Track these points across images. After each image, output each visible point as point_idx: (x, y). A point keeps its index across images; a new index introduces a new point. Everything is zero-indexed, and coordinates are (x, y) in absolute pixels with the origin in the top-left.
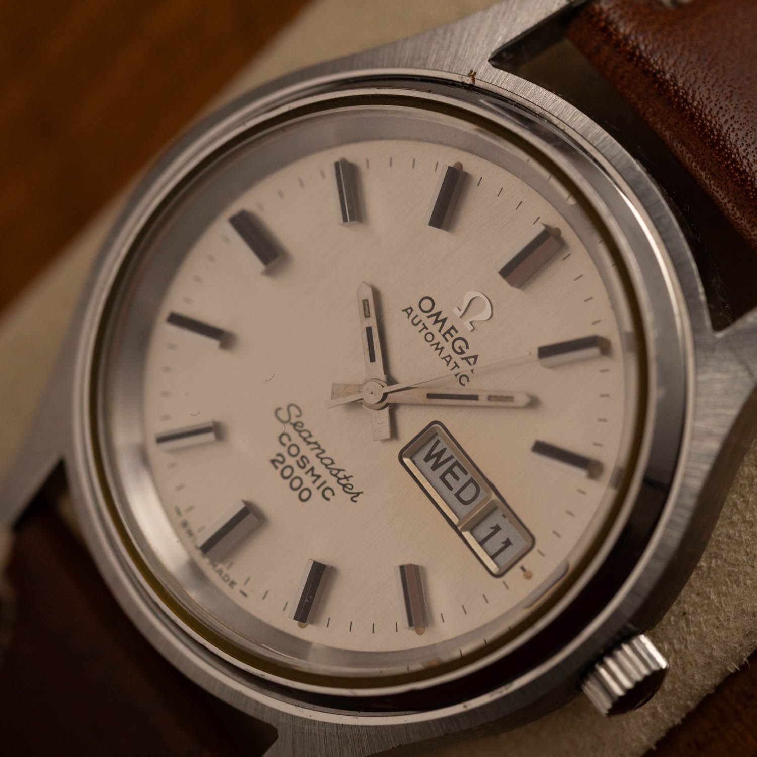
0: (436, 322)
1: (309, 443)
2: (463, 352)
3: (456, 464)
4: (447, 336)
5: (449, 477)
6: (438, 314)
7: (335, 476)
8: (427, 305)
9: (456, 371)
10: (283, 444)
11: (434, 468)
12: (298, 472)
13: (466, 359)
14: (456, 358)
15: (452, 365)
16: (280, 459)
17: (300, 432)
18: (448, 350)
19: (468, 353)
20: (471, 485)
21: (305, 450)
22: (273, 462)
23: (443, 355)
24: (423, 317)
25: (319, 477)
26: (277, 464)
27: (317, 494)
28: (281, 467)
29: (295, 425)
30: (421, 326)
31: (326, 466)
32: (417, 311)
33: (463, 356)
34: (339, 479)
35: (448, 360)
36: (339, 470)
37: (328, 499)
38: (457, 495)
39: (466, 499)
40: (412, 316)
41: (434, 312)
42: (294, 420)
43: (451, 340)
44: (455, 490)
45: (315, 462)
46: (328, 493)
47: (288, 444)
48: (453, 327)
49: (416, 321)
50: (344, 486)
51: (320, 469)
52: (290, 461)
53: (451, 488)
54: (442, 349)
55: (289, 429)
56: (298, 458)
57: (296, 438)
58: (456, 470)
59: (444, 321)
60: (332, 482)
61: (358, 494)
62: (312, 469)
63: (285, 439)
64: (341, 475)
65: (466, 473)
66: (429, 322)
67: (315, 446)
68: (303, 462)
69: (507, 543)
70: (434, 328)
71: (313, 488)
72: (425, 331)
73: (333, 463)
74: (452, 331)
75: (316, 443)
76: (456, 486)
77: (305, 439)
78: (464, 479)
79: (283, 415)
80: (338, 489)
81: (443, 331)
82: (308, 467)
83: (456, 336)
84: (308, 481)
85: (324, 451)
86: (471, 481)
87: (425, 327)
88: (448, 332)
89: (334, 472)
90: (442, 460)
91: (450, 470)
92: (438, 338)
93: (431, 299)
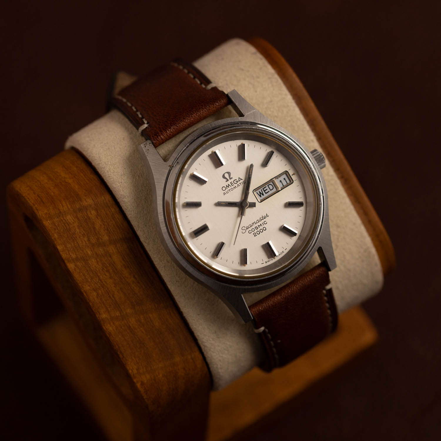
0: (228, 187)
1: (252, 226)
2: (237, 181)
3: (263, 189)
4: (232, 185)
5: (266, 191)
6: (227, 186)
7: (261, 220)
8: (224, 189)
9: (241, 184)
10: (251, 232)
11: (263, 195)
12: (259, 230)
13: (239, 181)
14: (238, 183)
15: (240, 185)
16: (255, 234)
17: (249, 228)
18: (236, 185)
19: (238, 180)
20: (269, 186)
21: (253, 227)
22: (255, 236)
23: (237, 187)
24: (226, 190)
25: (261, 224)
26: (256, 235)
27: (265, 226)
28: (256, 234)
29: (247, 229)
30: (229, 191)
31: (258, 222)
32: (225, 192)
33: (238, 181)
34: (262, 219)
35: (238, 185)
36: (260, 219)
37: (267, 223)
38: (271, 190)
39: (272, 188)
40: (226, 193)
41: (226, 187)
42: (246, 229)
43: (234, 184)
44: (270, 190)
45: (257, 225)
46: (265, 223)
47: (251, 231)
48: (231, 183)
49: (227, 192)
50: (264, 218)
51: (259, 224)
52: (255, 231)
53: (269, 191)
54: (235, 187)
55: (248, 230)
56: (255, 229)
57: (250, 229)
58: (265, 189)
59: (229, 185)
60: (263, 221)
61: (267, 215)
62: (259, 226)
63: (250, 232)
64: (261, 219)
65: (266, 187)
66: (228, 189)
67: (253, 224)
68: (256, 228)
69: (284, 179)
70: (230, 188)
71: (263, 226)
72: (230, 190)
73: (258, 220)
74: (232, 183)
75: (252, 224)
76: (268, 190)
77: (251, 227)
78: (267, 188)
79: (244, 231)
80: (265, 220)
81: (231, 186)
82: (258, 227)
83: (233, 182)
84: (261, 227)
85: (255, 222)
86: (268, 186)
87: (229, 190)
88: (231, 184)
89: (260, 220)
90: (261, 192)
91: (264, 191)
92: (232, 187)
93: (223, 187)
